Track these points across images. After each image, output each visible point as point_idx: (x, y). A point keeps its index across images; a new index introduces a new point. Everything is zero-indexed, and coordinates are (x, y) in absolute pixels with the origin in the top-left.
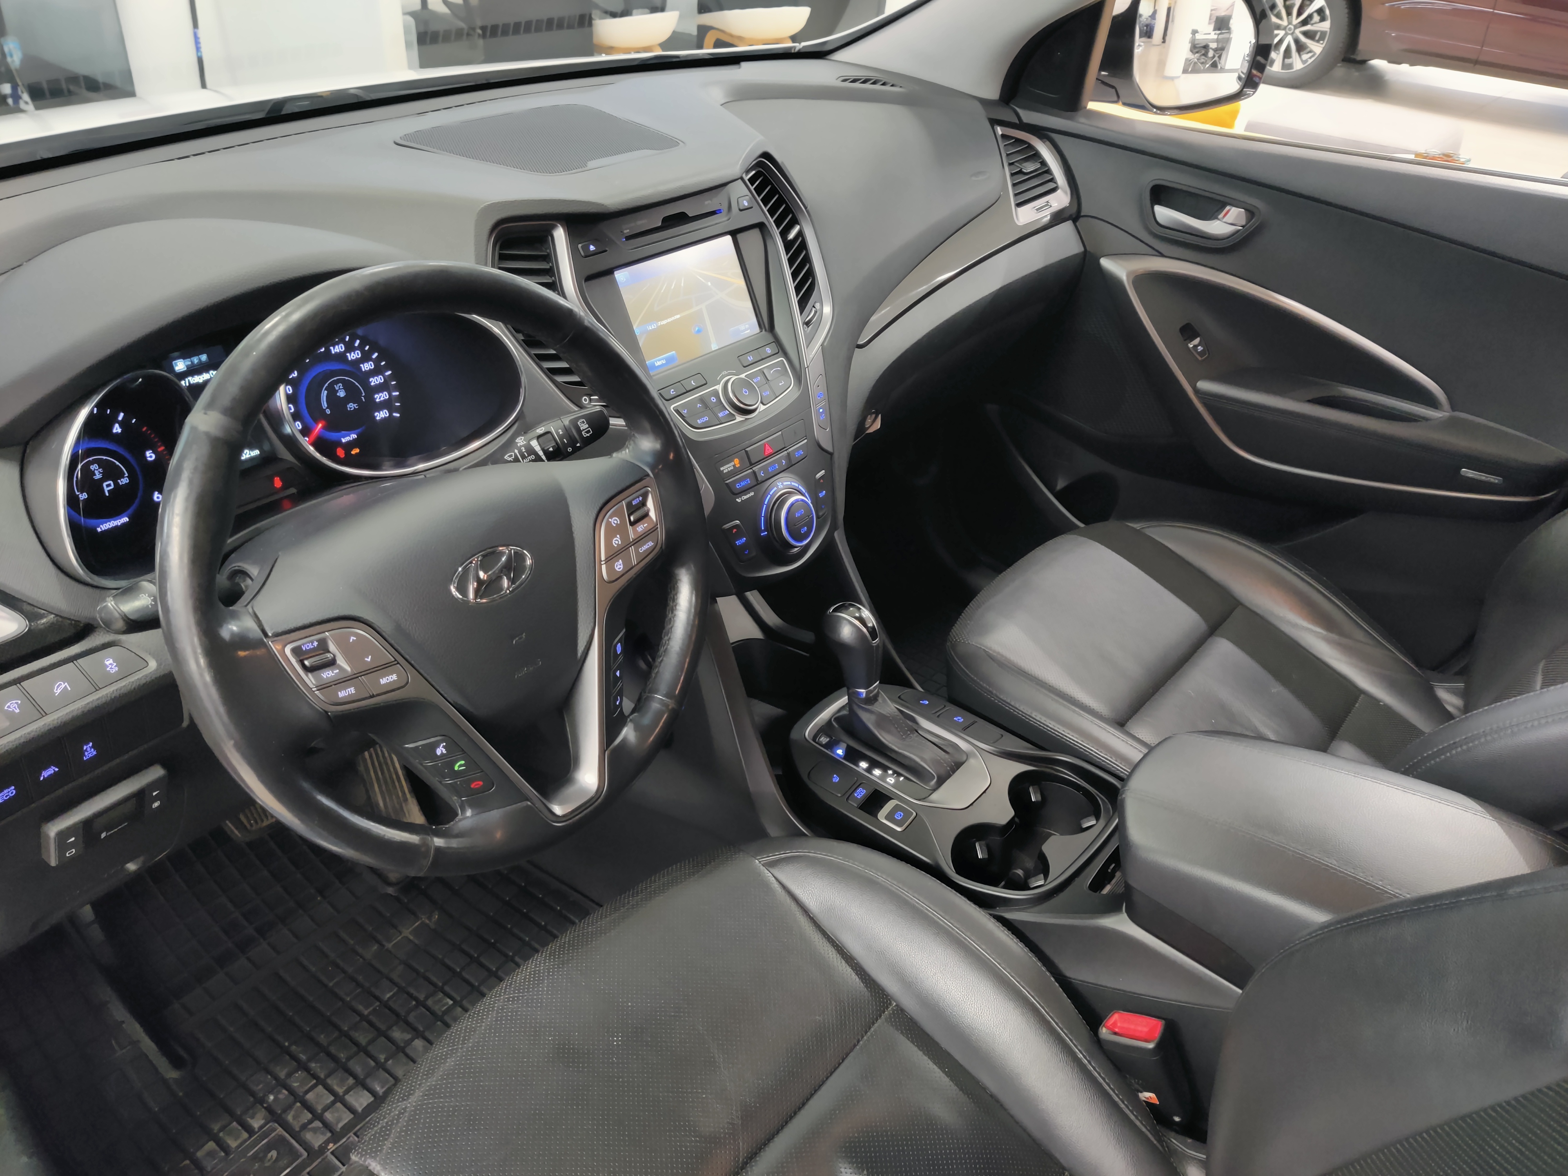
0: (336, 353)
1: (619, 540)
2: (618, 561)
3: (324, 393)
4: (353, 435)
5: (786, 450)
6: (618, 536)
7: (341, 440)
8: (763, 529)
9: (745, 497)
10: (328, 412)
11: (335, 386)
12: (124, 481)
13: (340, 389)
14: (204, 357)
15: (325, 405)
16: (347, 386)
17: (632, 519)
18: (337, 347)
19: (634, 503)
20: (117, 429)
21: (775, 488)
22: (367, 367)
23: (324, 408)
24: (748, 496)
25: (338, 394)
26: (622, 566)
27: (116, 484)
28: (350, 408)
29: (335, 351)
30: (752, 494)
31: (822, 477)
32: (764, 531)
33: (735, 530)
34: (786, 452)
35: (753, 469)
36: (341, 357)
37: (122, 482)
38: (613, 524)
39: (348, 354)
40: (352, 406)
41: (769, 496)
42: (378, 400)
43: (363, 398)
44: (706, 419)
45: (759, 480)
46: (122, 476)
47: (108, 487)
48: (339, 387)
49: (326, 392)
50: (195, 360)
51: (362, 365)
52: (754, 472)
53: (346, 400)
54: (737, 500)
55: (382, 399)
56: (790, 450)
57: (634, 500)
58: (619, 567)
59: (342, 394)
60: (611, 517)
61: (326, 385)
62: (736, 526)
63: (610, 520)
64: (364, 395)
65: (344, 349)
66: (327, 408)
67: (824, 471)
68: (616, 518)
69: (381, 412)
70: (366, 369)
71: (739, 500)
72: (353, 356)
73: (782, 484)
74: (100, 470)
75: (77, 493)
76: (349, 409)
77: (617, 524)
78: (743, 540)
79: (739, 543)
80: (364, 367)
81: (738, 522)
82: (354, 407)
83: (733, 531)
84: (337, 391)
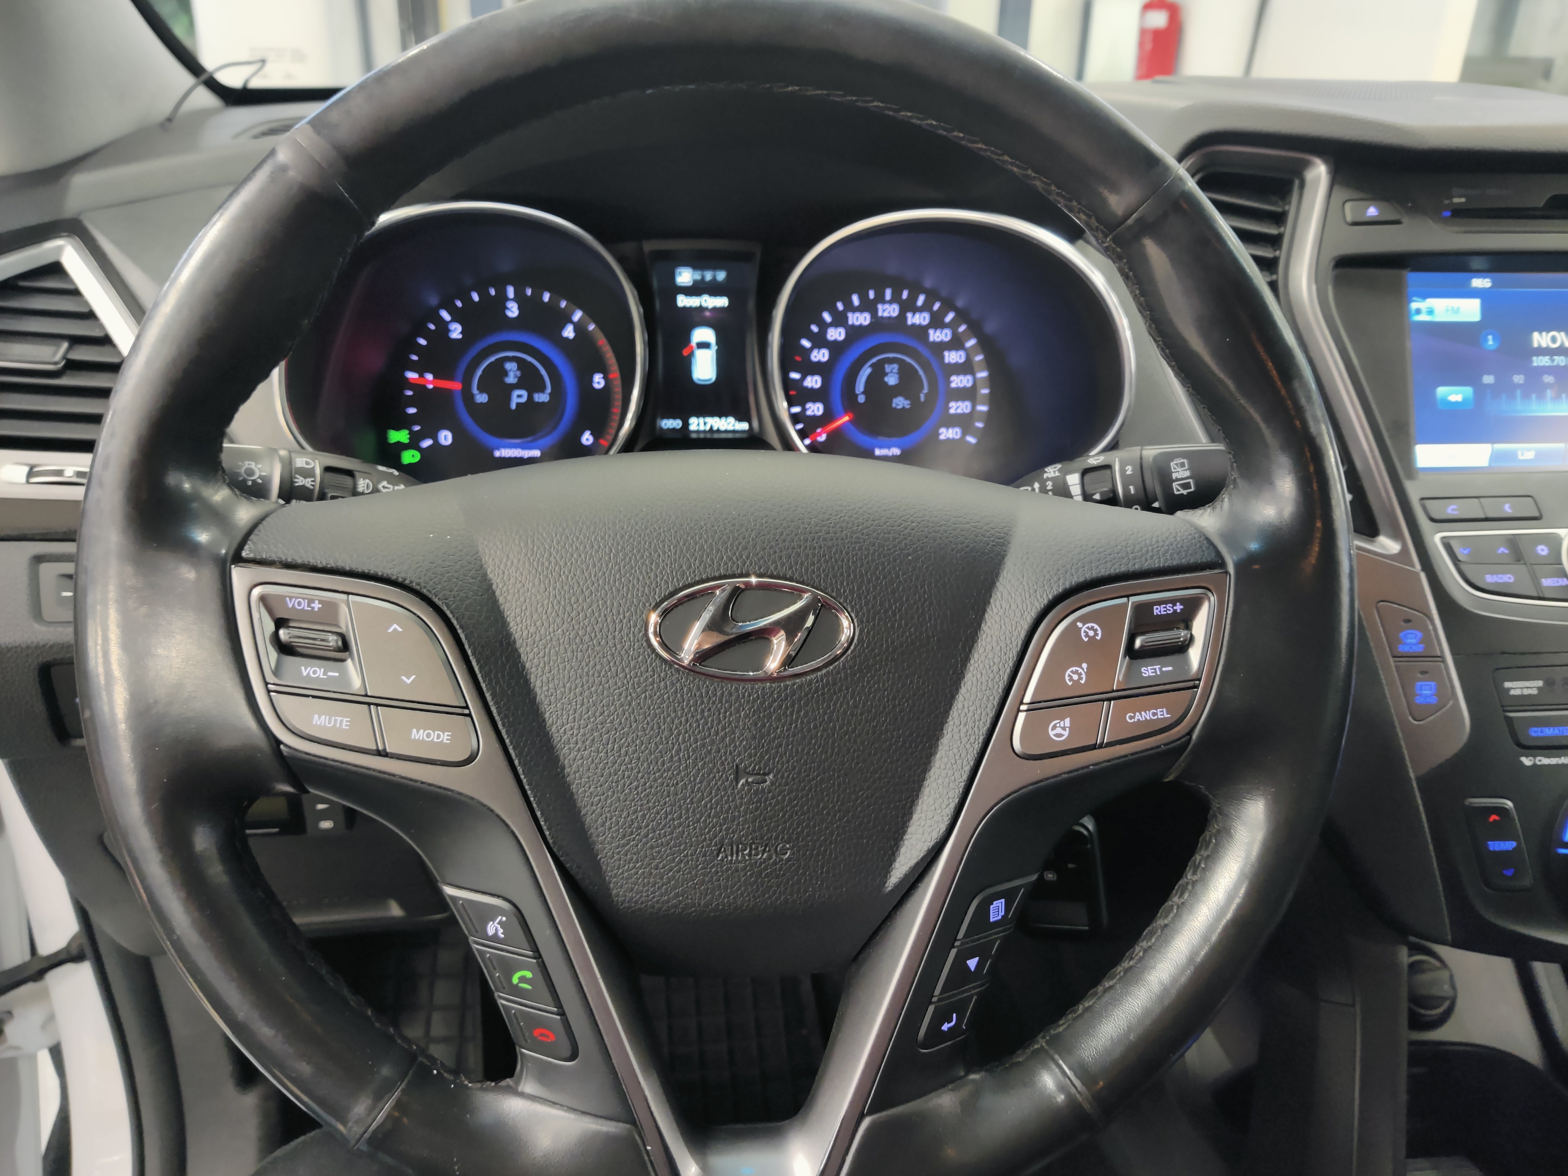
0: (913, 325)
1: (1084, 676)
2: (1062, 719)
3: (866, 372)
4: (895, 449)
6: (1085, 665)
7: (874, 451)
8: (1565, 839)
9: (1546, 761)
10: (862, 399)
11: (887, 366)
12: (542, 398)
13: (891, 372)
14: (721, 276)
15: (860, 387)
16: (906, 372)
17: (1138, 643)
18: (917, 315)
19: (1157, 610)
20: (569, 332)
22: (953, 357)
23: (857, 392)
24: (1554, 761)
25: (886, 379)
26: (1066, 733)
27: (530, 397)
28: (897, 404)
29: (914, 321)
32: (1565, 845)
36: (921, 332)
37: (539, 398)
38: (1083, 634)
39: (931, 332)
40: (900, 402)
42: (952, 411)
43: (922, 395)
44: (1506, 578)
46: (542, 389)
47: (519, 397)
48: (893, 369)
49: (869, 370)
50: (708, 276)
51: (946, 353)
53: (896, 391)
54: (1524, 759)
55: (959, 411)
57: (1159, 603)
58: (1059, 730)
59: (892, 380)
60: (1084, 619)
61: (874, 360)
62: (1502, 811)
63: (1080, 625)
64: (926, 391)
65: (927, 320)
66: (862, 394)
68: (1096, 626)
69: (950, 430)
70: (951, 360)
71: (1527, 761)
72: (937, 336)
74: (519, 373)
75: (475, 391)
76: (894, 405)
77: (1092, 639)
78: (1510, 845)
79: (1496, 846)
80: (949, 356)
81: (1509, 804)
82: (903, 404)
83: (1489, 816)
84: (886, 374)
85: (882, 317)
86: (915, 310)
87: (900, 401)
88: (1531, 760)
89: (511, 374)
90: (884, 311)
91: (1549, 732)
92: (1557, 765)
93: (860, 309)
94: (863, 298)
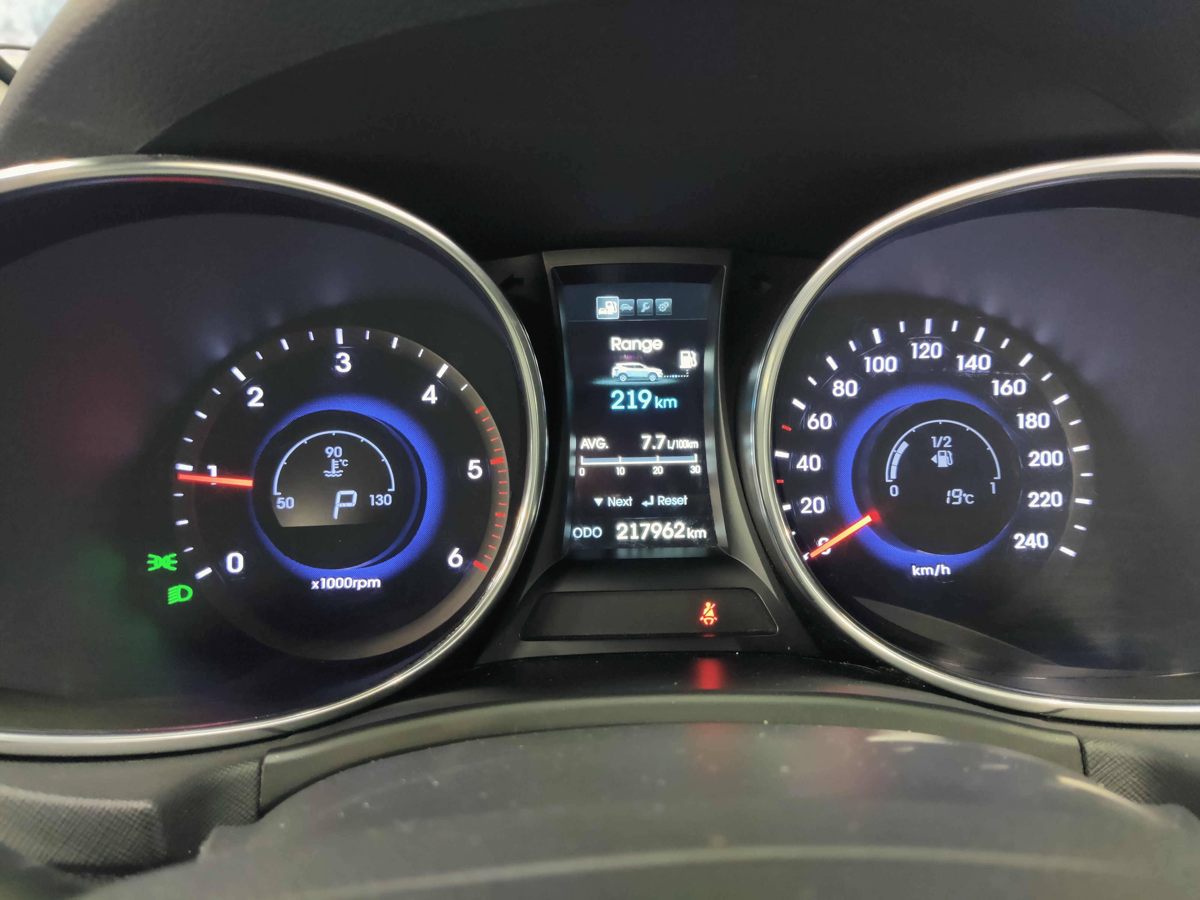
0: (966, 372)
3: (900, 448)
4: (943, 568)
7: (911, 570)
10: (894, 491)
11: (934, 438)
12: (384, 500)
13: (942, 448)
14: (664, 305)
15: (892, 473)
16: (966, 448)
18: (973, 358)
20: (430, 395)
22: (1032, 421)
23: (887, 481)
25: (934, 459)
27: (363, 500)
28: (953, 499)
29: (967, 366)
36: (979, 383)
37: (376, 500)
39: (996, 382)
40: (958, 496)
43: (993, 484)
46: (382, 487)
47: (344, 500)
48: (944, 442)
49: (905, 445)
50: (645, 305)
51: (1021, 416)
53: (950, 478)
55: (1044, 505)
59: (943, 460)
61: (913, 430)
64: (999, 477)
65: (988, 365)
66: (895, 482)
69: (1032, 536)
70: (1028, 426)
72: (1006, 389)
74: (344, 462)
75: (276, 493)
76: (948, 501)
80: (1025, 420)
82: (963, 498)
84: (934, 452)
85: (918, 360)
86: (970, 350)
87: (957, 493)
89: (334, 464)
90: (920, 351)
93: (883, 351)
94: (889, 333)
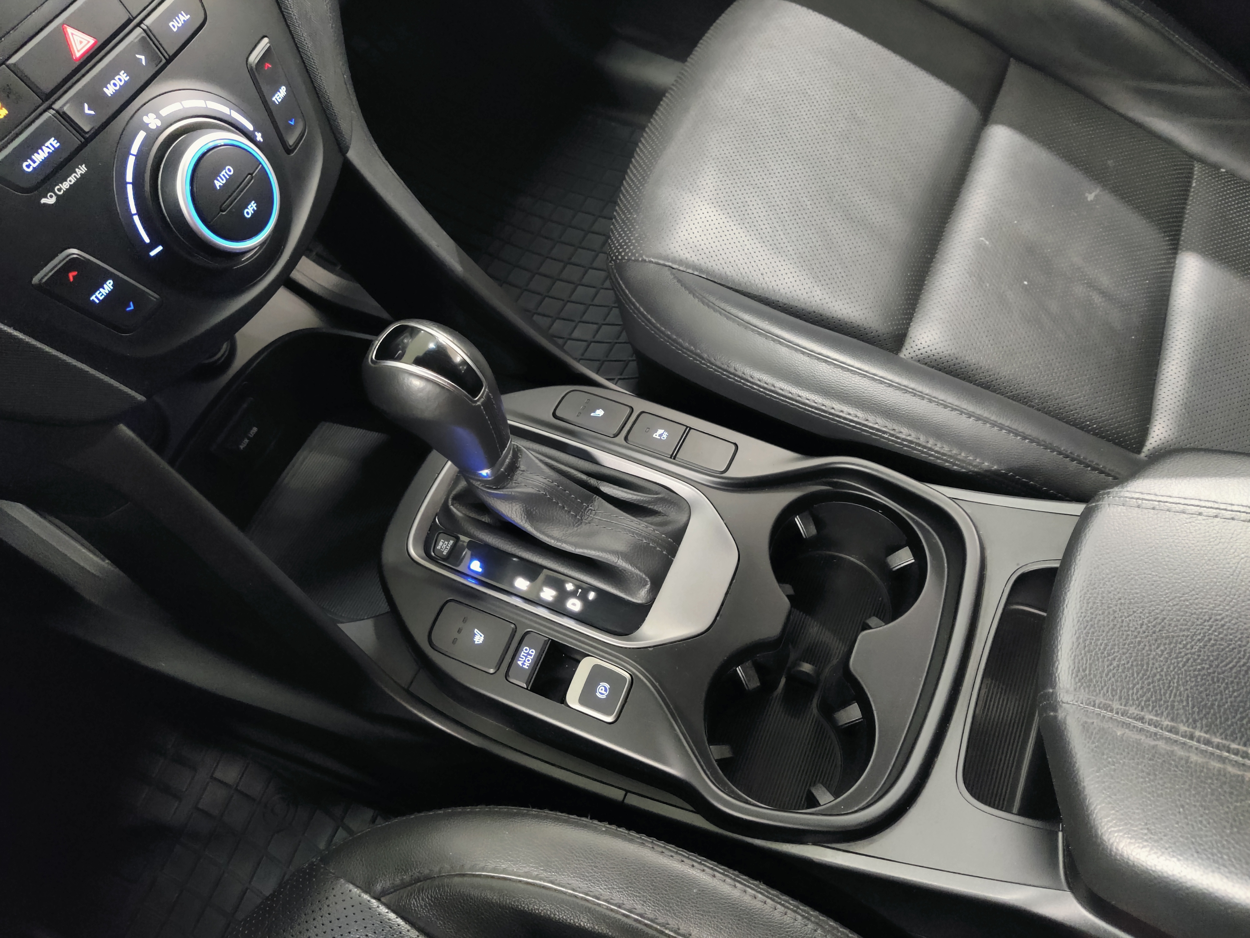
5: (138, 25)
8: (147, 240)
21: (141, 135)
24: (72, 179)
30: (82, 170)
31: (267, 54)
32: (152, 246)
33: (71, 275)
34: (138, 31)
35: (57, 106)
41: (131, 161)
45: (87, 129)
52: (62, 115)
54: (44, 201)
56: (148, 22)
62: (73, 263)
67: (266, 40)
71: (50, 200)
73: (159, 116)
78: (109, 286)
79: (99, 296)
81: (74, 252)
83: (68, 276)
88: (51, 196)
91: (40, 157)
92: (78, 181)
